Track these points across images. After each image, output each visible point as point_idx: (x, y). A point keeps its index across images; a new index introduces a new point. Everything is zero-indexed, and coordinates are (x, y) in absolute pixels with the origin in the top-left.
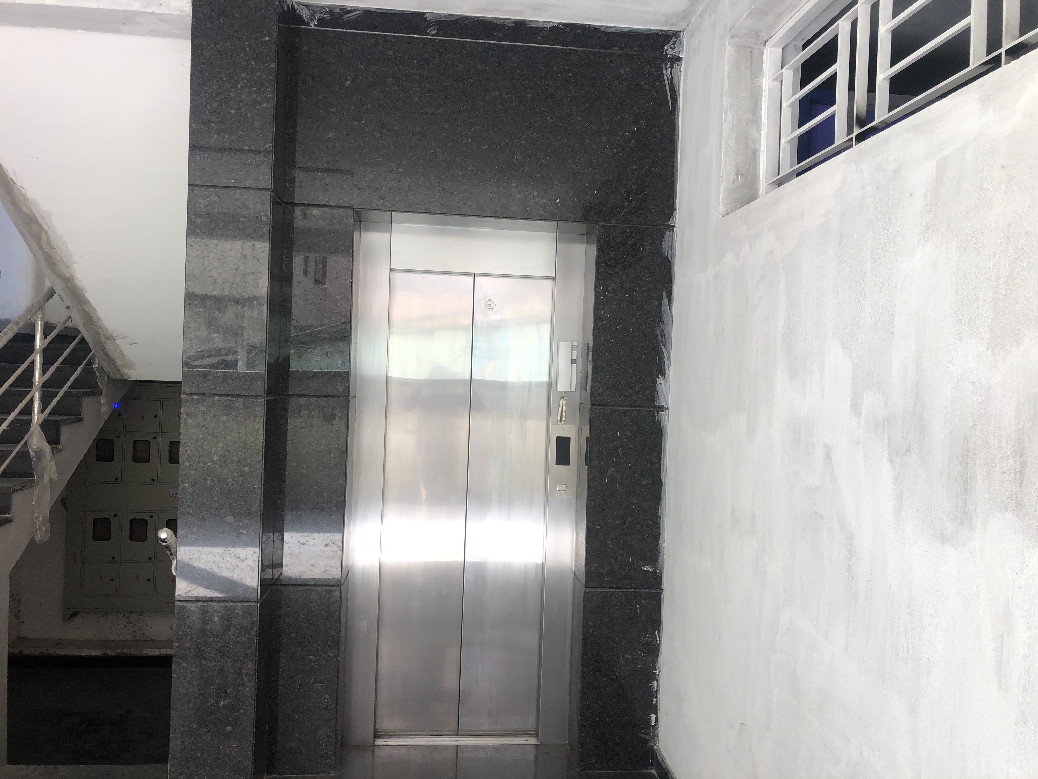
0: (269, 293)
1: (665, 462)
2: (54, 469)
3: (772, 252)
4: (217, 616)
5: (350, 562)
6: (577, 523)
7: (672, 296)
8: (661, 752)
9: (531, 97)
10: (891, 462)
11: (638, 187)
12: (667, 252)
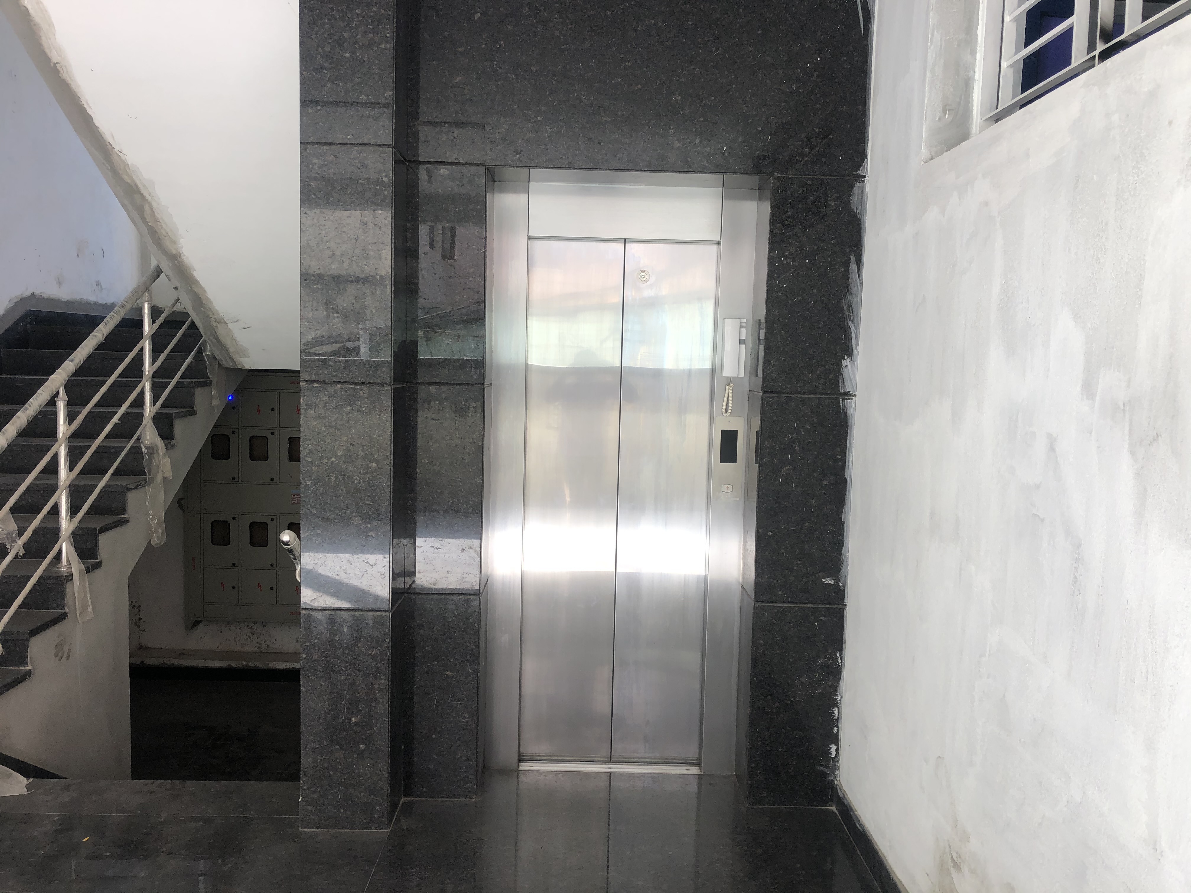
0: (393, 266)
1: (851, 459)
2: (169, 465)
3: (986, 204)
4: (346, 625)
5: (489, 569)
6: (744, 529)
7: (862, 261)
8: (842, 787)
9: (693, 24)
10: (1133, 453)
11: (821, 130)
12: (855, 208)
